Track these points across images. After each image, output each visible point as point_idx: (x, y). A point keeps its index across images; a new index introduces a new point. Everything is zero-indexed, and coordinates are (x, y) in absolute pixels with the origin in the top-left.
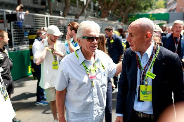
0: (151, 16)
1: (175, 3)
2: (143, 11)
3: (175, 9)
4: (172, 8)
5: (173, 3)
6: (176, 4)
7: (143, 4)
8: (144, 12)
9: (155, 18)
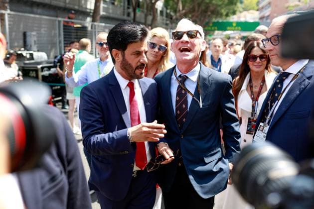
0: (234, 25)
1: (269, 7)
2: (224, 17)
3: (268, 16)
4: (265, 14)
5: (267, 7)
6: (270, 9)
7: (225, 10)
8: (226, 19)
9: (240, 28)
